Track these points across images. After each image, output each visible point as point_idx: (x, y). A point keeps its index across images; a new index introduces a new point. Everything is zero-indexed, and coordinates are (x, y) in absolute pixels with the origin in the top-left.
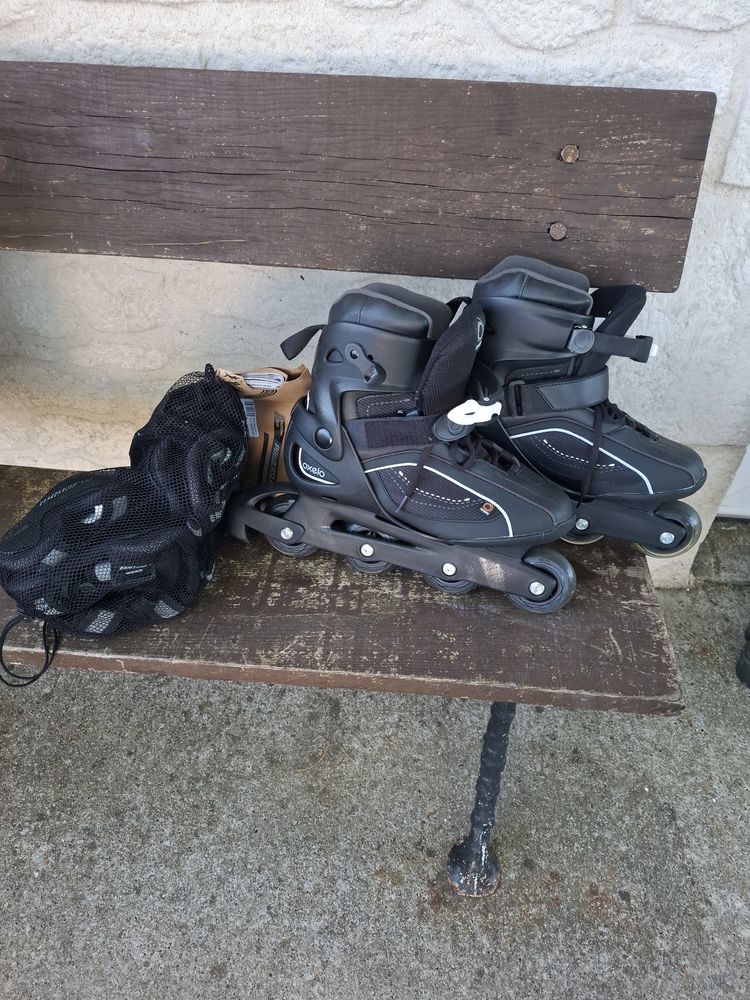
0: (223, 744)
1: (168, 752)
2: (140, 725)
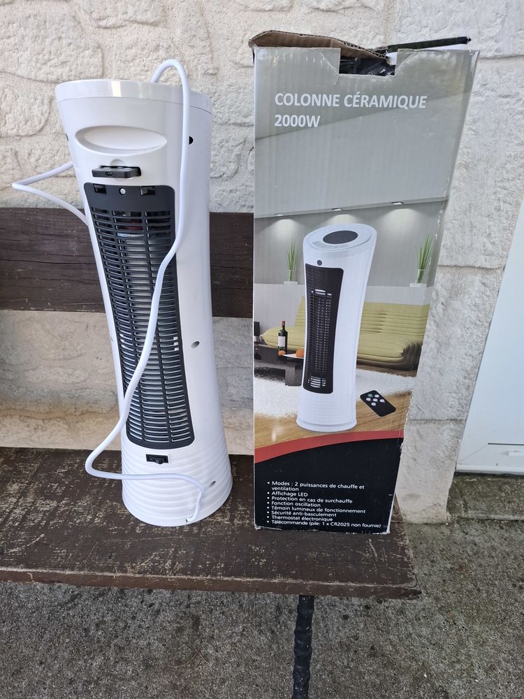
0: (111, 653)
1: (70, 661)
2: (51, 640)
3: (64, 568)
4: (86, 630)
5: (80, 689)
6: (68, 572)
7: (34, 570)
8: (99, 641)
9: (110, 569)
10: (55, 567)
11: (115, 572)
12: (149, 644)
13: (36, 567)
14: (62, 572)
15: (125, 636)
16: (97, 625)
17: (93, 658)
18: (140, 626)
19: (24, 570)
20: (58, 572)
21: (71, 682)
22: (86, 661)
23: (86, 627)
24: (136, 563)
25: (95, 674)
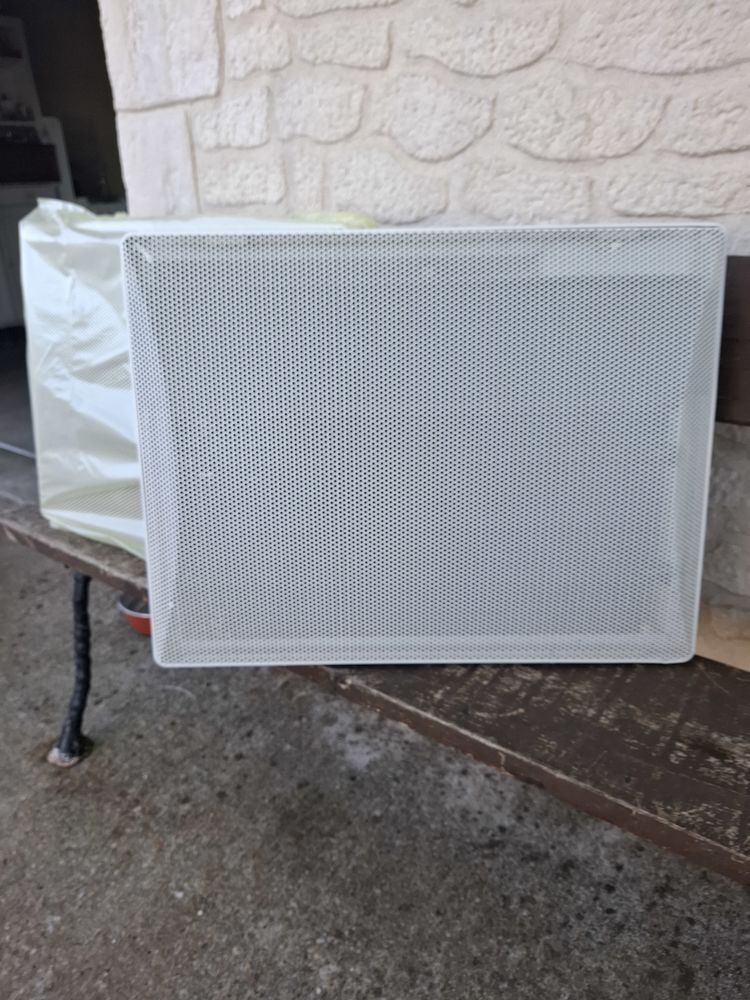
3: (554, 766)
4: (506, 900)
5: (487, 979)
6: (559, 775)
7: (509, 752)
8: (522, 925)
9: (629, 799)
10: (542, 760)
11: (636, 805)
12: (600, 970)
13: (513, 749)
14: (551, 771)
15: (562, 937)
16: (523, 900)
17: (510, 945)
18: (588, 935)
19: (494, 746)
20: (545, 768)
21: (476, 962)
22: (499, 943)
23: (506, 894)
24: (673, 807)
25: (511, 971)
